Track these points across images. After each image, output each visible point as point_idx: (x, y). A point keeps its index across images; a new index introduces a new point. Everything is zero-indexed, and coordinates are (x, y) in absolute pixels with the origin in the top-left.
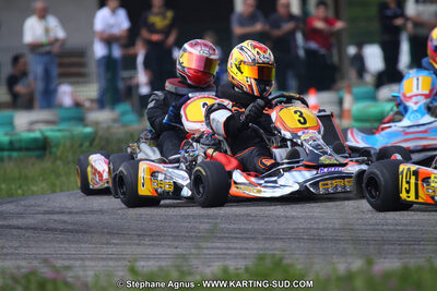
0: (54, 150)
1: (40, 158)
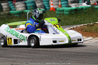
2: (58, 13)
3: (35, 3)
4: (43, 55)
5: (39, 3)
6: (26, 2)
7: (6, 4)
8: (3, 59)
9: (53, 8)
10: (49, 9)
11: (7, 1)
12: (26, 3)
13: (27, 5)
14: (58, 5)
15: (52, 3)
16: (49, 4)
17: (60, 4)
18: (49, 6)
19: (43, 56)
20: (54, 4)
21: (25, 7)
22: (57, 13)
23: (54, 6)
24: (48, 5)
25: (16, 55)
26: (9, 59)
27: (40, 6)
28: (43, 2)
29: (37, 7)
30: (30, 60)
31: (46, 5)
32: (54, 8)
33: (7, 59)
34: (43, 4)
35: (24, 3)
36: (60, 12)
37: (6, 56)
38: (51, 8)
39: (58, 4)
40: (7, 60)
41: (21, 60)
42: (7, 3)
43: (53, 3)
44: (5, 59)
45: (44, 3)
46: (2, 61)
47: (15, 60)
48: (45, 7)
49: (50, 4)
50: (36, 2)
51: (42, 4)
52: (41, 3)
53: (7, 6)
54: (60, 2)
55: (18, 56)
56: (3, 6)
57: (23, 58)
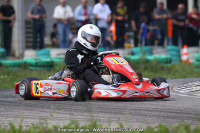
0: (56, 67)
1: (49, 70)
2: (198, 64)
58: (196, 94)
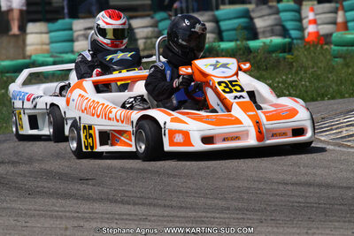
2: (338, 51)
3: (251, 19)
4: (300, 200)
5: (266, 18)
6: (217, 13)
7: (146, 21)
8: (158, 211)
9: (317, 33)
10: (302, 38)
11: (151, 13)
12: (219, 18)
13: (222, 24)
14: (334, 23)
15: (311, 16)
16: (300, 20)
17: (340, 19)
18: (302, 29)
19: (299, 202)
20: (319, 22)
21: (217, 31)
22: (336, 52)
23: (320, 27)
24: (298, 23)
25: (203, 200)
26: (182, 213)
27: (269, 29)
28: (278, 12)
29: (259, 30)
30: (252, 216)
31: (289, 25)
32: (322, 32)
33: (173, 213)
34: (280, 19)
35: (211, 18)
36: (345, 48)
37: (167, 203)
38: (309, 33)
39: (336, 18)
40: (173, 216)
41: (222, 216)
42: (152, 18)
43: (318, 17)
44: (166, 213)
45: (284, 15)
46: (155, 218)
47: (201, 217)
48: (284, 32)
49: (305, 22)
50: (253, 15)
51: (276, 19)
52: (273, 17)
53: (150, 29)
54: (340, 13)
55: (209, 202)
56: (136, 31)
57: (228, 209)
58: (349, 144)
